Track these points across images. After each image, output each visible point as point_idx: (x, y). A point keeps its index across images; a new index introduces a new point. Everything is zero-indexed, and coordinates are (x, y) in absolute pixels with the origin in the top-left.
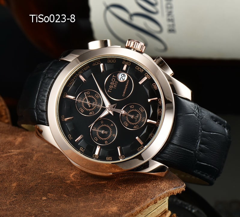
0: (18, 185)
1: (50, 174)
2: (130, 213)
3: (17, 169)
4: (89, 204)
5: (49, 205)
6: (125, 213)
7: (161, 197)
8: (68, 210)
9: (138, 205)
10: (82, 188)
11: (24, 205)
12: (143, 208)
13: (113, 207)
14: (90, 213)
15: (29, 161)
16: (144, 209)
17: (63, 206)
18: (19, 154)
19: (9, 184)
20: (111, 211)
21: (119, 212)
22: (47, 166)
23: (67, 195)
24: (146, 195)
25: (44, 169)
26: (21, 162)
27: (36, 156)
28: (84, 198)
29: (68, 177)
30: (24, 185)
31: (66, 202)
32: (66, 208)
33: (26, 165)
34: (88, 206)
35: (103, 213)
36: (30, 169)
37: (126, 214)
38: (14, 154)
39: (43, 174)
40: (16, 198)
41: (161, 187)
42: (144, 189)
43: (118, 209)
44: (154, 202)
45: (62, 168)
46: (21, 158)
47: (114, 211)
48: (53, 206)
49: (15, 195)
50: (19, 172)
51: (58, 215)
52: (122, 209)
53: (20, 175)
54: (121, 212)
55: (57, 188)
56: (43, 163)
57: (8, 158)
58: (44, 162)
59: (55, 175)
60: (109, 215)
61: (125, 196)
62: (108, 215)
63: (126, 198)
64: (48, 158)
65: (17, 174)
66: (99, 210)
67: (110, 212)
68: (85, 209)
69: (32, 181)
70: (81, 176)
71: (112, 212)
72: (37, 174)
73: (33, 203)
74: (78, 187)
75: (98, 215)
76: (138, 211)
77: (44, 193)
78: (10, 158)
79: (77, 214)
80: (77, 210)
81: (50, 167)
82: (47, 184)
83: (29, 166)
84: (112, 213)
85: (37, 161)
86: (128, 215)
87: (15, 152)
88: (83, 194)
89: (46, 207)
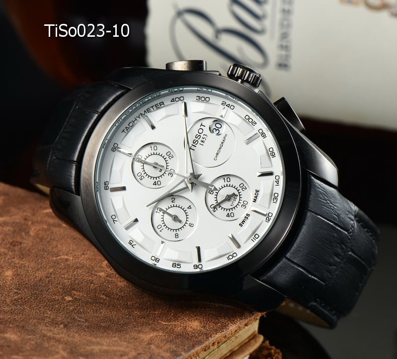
0: (17, 275)
1: (67, 260)
2: (222, 333)
3: (5, 248)
4: (148, 312)
5: (81, 310)
8: (116, 319)
9: (232, 322)
13: (192, 320)
14: (157, 327)
15: (24, 236)
17: (104, 312)
18: (2, 224)
21: (205, 330)
22: (57, 246)
23: (106, 296)
25: (54, 252)
26: (9, 238)
27: (33, 229)
28: (137, 302)
29: (100, 267)
30: (26, 275)
31: (108, 307)
32: (112, 316)
33: (21, 243)
34: (148, 315)
35: (178, 329)
36: (29, 249)
37: (216, 334)
40: (19, 294)
43: (202, 325)
45: (84, 251)
46: (9, 230)
47: (195, 327)
48: (88, 312)
49: (15, 291)
50: (11, 253)
51: (104, 327)
52: (208, 326)
53: (14, 258)
54: (207, 330)
55: (85, 283)
56: (49, 242)
58: (51, 239)
59: (75, 263)
64: (56, 233)
65: (9, 256)
66: (169, 324)
68: (145, 320)
69: (38, 270)
72: (44, 258)
73: (52, 305)
77: (65, 290)
79: (135, 327)
80: (133, 320)
81: (64, 249)
82: (66, 276)
83: (25, 245)
84: (194, 331)
85: (37, 237)
89: (77, 312)
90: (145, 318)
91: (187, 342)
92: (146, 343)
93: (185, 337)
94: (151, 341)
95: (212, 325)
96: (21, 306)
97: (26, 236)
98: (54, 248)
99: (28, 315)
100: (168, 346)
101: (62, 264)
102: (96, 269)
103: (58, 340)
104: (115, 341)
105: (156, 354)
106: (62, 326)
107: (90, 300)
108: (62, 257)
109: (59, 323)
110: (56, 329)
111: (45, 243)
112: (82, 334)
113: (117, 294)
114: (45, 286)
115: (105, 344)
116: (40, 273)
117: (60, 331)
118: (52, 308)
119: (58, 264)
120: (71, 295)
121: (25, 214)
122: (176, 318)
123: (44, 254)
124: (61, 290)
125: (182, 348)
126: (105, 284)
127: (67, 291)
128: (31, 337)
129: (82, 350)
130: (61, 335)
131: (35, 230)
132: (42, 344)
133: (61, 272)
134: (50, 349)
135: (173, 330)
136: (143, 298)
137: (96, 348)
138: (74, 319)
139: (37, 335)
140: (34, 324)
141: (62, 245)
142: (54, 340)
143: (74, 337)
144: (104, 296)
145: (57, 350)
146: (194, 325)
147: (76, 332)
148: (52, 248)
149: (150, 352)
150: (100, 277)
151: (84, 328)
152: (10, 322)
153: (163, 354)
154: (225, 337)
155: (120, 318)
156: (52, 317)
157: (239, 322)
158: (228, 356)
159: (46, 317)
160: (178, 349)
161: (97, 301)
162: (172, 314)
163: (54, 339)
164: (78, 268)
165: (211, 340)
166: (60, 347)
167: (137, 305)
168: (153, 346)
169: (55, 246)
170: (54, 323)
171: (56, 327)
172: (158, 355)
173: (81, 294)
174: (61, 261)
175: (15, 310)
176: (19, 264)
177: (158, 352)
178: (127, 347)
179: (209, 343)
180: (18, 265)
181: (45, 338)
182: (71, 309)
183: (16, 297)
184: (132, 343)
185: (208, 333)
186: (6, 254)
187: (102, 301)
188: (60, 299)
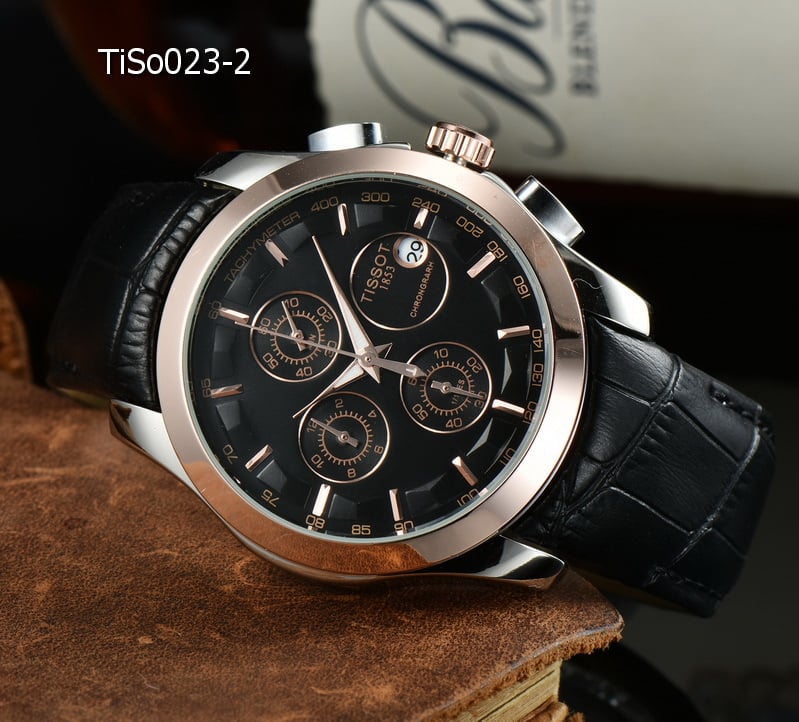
0: (58, 590)
1: (166, 558)
2: (437, 709)
3: (52, 534)
4: (296, 668)
5: (161, 666)
6: (419, 708)
7: (541, 661)
8: (225, 685)
9: (464, 684)
10: (274, 613)
11: (75, 658)
12: (479, 694)
13: (379, 684)
14: (302, 701)
15: (96, 508)
16: (483, 699)
17: (207, 670)
18: (59, 483)
19: (26, 584)
20: (374, 698)
21: (401, 704)
22: (155, 528)
23: (223, 634)
24: (491, 649)
25: (145, 541)
26: (65, 512)
27: (117, 492)
28: (280, 647)
29: (228, 572)
30: (75, 591)
31: (218, 658)
32: (219, 679)
33: (85, 522)
34: (293, 675)
35: (345, 705)
36: (98, 535)
37: (423, 711)
38: (42, 483)
39: (142, 555)
40: (47, 633)
41: (543, 624)
42: (484, 628)
43: (397, 694)
44: (519, 675)
45: (206, 539)
46: (69, 495)
47: (382, 699)
48: (174, 670)
49: (43, 625)
50: (59, 545)
51: (193, 702)
52: (409, 694)
53: (62, 554)
54: (406, 704)
55: (189, 608)
56: (141, 519)
57: (23, 495)
58: (146, 514)
59: (182, 563)
60: (366, 713)
61: (419, 650)
62: (363, 713)
63: (424, 655)
64: (160, 500)
65: (54, 550)
66: (331, 692)
67: (369, 703)
68: (283, 686)
69: (103, 579)
70: (270, 572)
71: (378, 704)
72: (123, 554)
73: (108, 656)
74: (261, 610)
75: (329, 709)
76: (464, 704)
77: (144, 623)
78: (29, 493)
79: (257, 701)
80: (258, 687)
81: (167, 534)
82: (155, 593)
84: (376, 707)
85: (120, 509)
86: (429, 717)
87: (47, 474)
88: (278, 635)
89: (151, 671)
90: (285, 681)
95: (419, 692)
96: (42, 659)
97: (98, 507)
99: (49, 679)
101: (155, 568)
102: (218, 577)
106: (108, 702)
107: (187, 644)
108: (159, 551)
109: (105, 695)
110: (92, 710)
111: (133, 523)
114: (106, 614)
116: (105, 585)
118: (104, 662)
119: (147, 566)
120: (151, 634)
121: (108, 460)
122: (348, 680)
123: (124, 545)
124: (136, 623)
126: (228, 609)
127: (149, 623)
131: (119, 494)
133: (147, 584)
135: (333, 708)
140: (52, 700)
141: (165, 526)
144: (218, 635)
146: (382, 693)
147: (132, 715)
148: (145, 532)
150: (223, 593)
151: (151, 706)
155: (235, 682)
156: (96, 682)
159: (84, 682)
161: (201, 646)
164: (183, 576)
167: (280, 652)
169: (151, 527)
170: (95, 696)
171: (94, 705)
173: (174, 631)
174: (154, 560)
176: (69, 566)
180: (65, 570)
182: (143, 663)
183: (39, 639)
185: (405, 709)
186: (49, 546)
187: (210, 645)
188: (127, 642)
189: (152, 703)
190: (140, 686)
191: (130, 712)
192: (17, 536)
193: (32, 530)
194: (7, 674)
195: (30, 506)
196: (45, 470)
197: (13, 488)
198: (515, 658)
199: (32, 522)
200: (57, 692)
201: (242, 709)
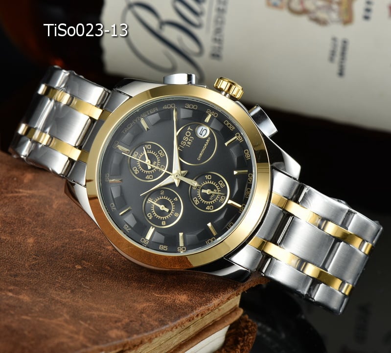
90: (141, 289)
91: (174, 313)
92: (139, 312)
93: (173, 309)
94: (143, 310)
95: (198, 299)
96: (37, 271)
97: (49, 208)
98: (72, 221)
99: (42, 279)
100: (157, 316)
101: (77, 236)
102: (105, 243)
103: (64, 304)
104: (112, 308)
105: (146, 322)
106: (69, 291)
107: (96, 270)
108: (78, 229)
109: (67, 288)
110: (63, 294)
111: (65, 216)
112: (85, 300)
113: (120, 267)
114: (60, 254)
115: (104, 310)
116: (57, 242)
117: (67, 296)
118: (63, 275)
119: (74, 235)
120: (81, 264)
121: (51, 189)
123: (62, 226)
124: (73, 259)
125: (169, 318)
126: (111, 256)
127: (79, 260)
128: (41, 299)
129: (83, 314)
130: (67, 300)
131: (57, 204)
132: (49, 306)
133: (75, 243)
134: (55, 311)
135: (164, 302)
136: (142, 272)
137: (95, 314)
138: (80, 285)
139: (47, 298)
140: (46, 288)
141: (78, 219)
142: (60, 304)
143: (78, 302)
144: (109, 267)
145: (61, 313)
146: (182, 298)
147: (81, 298)
148: (70, 221)
149: (141, 321)
150: (108, 250)
151: (87, 295)
152: (25, 285)
153: (152, 323)
154: (208, 310)
156: (62, 282)
157: (221, 297)
158: (210, 326)
159: (57, 282)
160: (166, 319)
161: (103, 271)
162: (165, 288)
163: (61, 302)
164: (90, 241)
165: (195, 312)
166: (65, 310)
167: (136, 277)
168: (144, 315)
169: (73, 219)
170: (63, 288)
171: (64, 292)
172: (148, 324)
173: (89, 264)
174: (76, 233)
175: (31, 274)
176: (40, 232)
177: (148, 320)
178: (122, 315)
179: (194, 315)
180: (39, 234)
181: (53, 301)
182: (80, 276)
183: (34, 262)
184: (127, 311)
185: (193, 305)
186: (30, 223)
187: (106, 272)
188: (71, 267)
189: (88, 293)
190: (81, 286)
191: (80, 296)
192: (16, 218)
193: (21, 215)
194: (24, 276)
195: (19, 205)
196: (24, 191)
197: (11, 197)
198: (235, 286)
199: (21, 212)
200: (47, 285)
201: (126, 300)
